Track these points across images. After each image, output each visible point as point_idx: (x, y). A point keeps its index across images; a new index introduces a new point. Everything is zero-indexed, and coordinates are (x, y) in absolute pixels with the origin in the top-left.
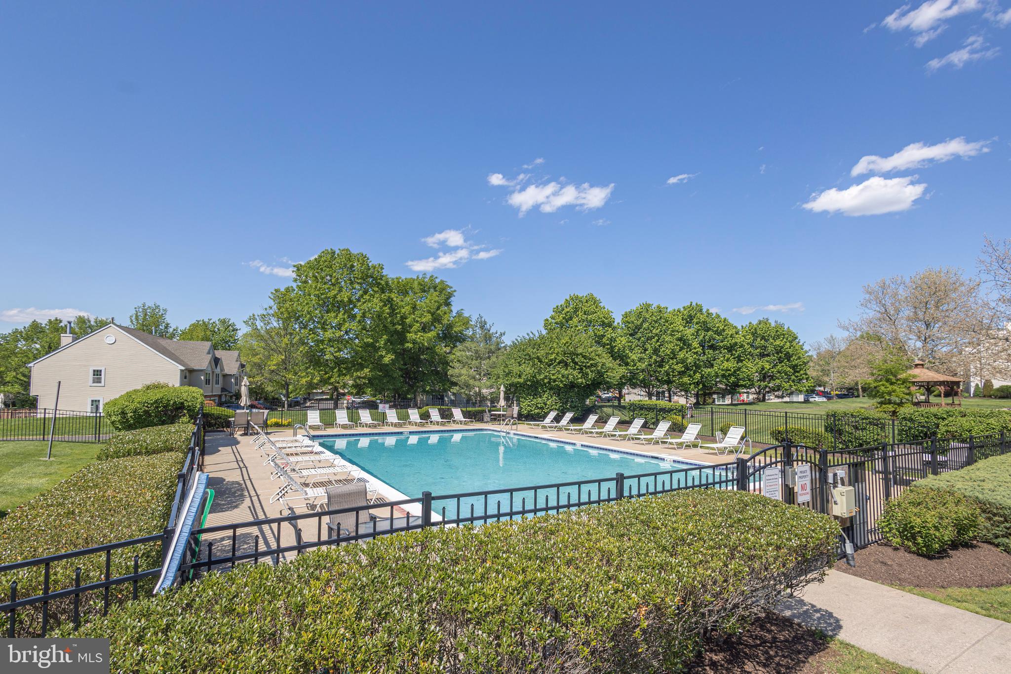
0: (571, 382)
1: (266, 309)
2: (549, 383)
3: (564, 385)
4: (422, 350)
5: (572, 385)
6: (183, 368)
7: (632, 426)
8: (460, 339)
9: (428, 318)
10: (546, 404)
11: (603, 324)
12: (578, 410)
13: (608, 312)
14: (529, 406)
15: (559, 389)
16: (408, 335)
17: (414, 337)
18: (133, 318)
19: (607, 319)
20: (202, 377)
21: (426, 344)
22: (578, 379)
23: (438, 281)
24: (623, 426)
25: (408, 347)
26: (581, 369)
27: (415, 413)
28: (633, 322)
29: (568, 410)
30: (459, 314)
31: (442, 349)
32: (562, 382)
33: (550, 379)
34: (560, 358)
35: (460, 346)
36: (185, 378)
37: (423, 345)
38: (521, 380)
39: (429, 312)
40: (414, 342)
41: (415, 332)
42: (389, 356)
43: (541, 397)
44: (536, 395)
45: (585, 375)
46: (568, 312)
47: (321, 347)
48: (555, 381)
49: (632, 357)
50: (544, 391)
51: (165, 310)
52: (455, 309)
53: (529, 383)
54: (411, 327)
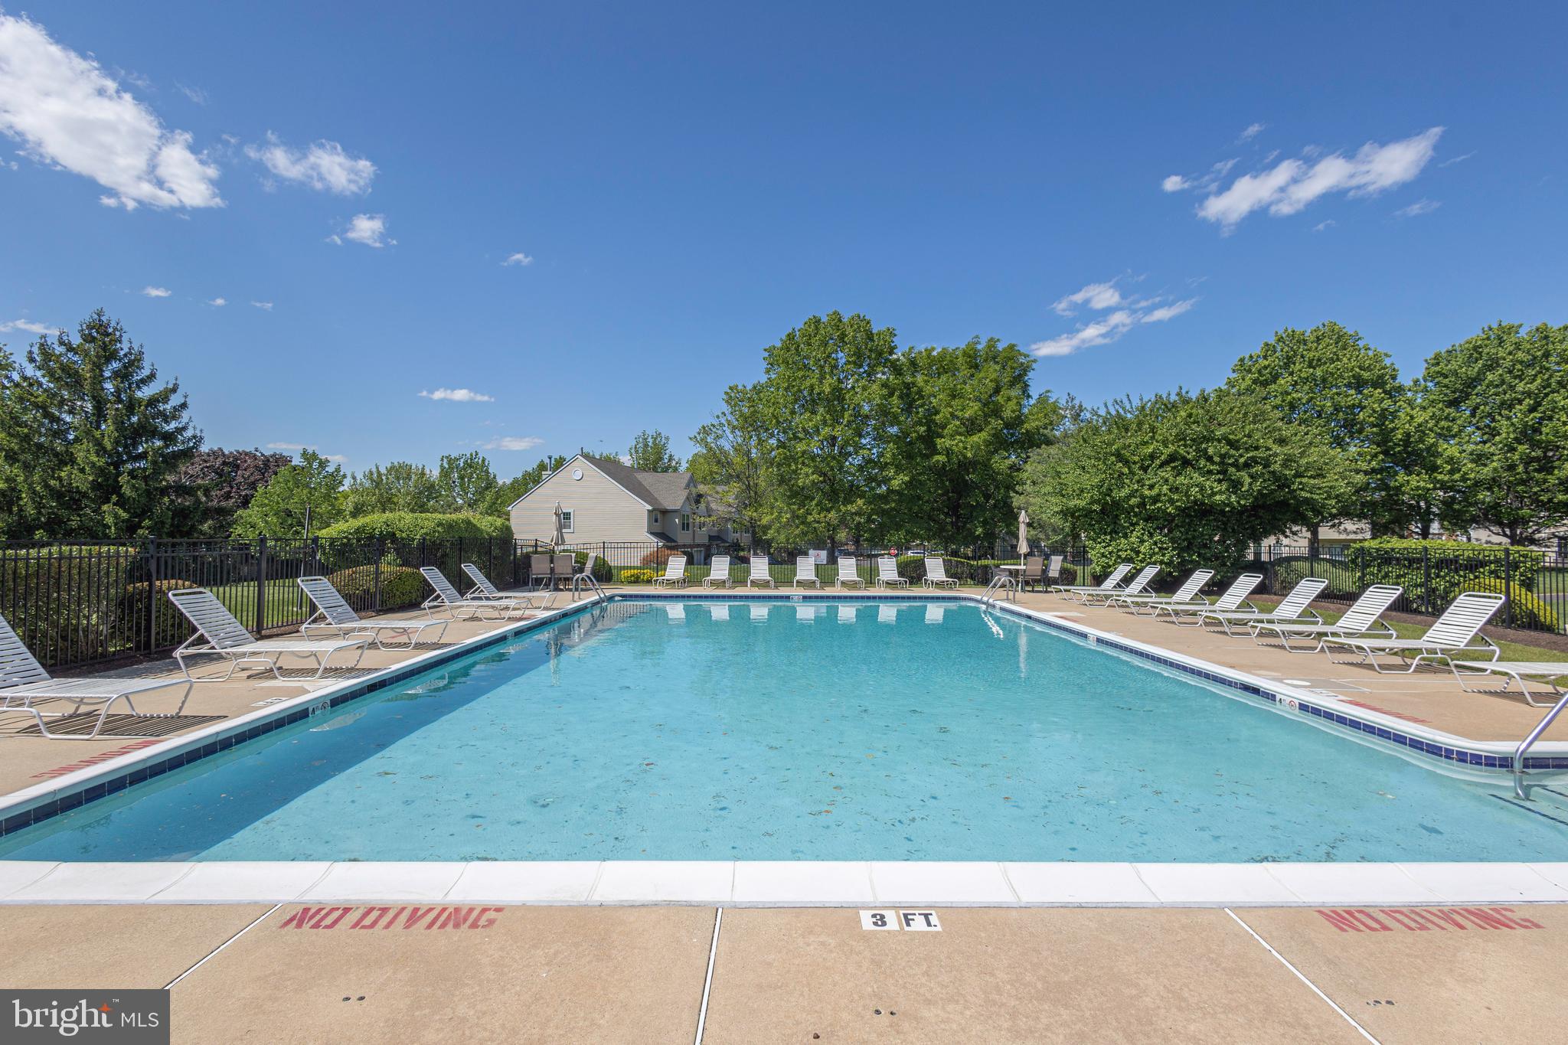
0: (1195, 502)
1: (718, 417)
2: (1142, 505)
3: (1178, 508)
4: (966, 465)
5: (1201, 512)
6: (650, 508)
7: (1355, 608)
8: (1033, 441)
9: (973, 409)
10: (1138, 553)
11: (1359, 384)
12: (1224, 565)
13: (1377, 358)
14: (1103, 555)
15: (1169, 519)
16: (938, 441)
17: (948, 443)
18: (633, 451)
19: (1368, 369)
20: (677, 520)
21: (969, 455)
22: (1214, 494)
23: (1000, 346)
24: (1333, 606)
25: (938, 461)
26: (1224, 472)
27: (850, 566)
28: (1455, 373)
29: (1197, 566)
30: (1043, 400)
31: (1002, 462)
32: (1171, 501)
33: (1143, 497)
34: (1167, 452)
35: (1034, 454)
36: (656, 521)
37: (965, 457)
38: (1082, 503)
39: (978, 399)
40: (948, 452)
41: (952, 436)
42: (901, 476)
43: (1125, 536)
44: (1117, 533)
45: (1235, 485)
46: (1266, 368)
47: (794, 467)
48: (1155, 500)
49: (1448, 453)
50: (1133, 525)
51: (667, 438)
52: (1035, 393)
53: (1095, 507)
54: (944, 427)
